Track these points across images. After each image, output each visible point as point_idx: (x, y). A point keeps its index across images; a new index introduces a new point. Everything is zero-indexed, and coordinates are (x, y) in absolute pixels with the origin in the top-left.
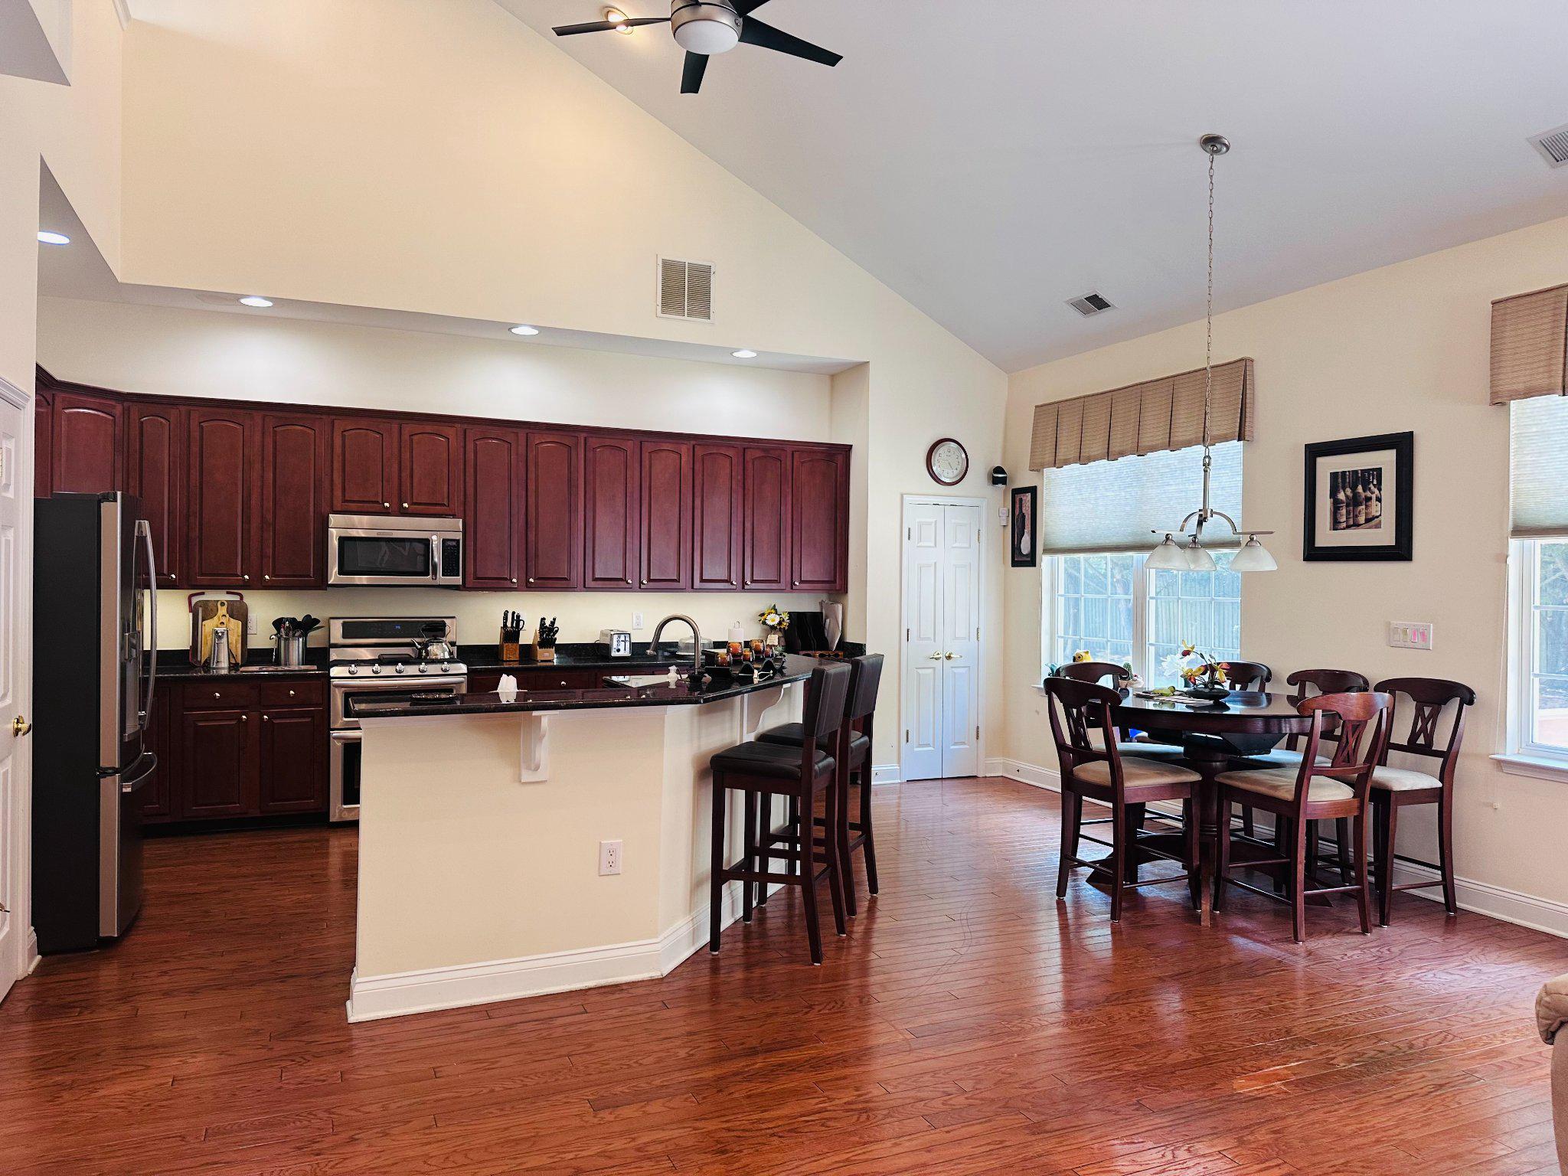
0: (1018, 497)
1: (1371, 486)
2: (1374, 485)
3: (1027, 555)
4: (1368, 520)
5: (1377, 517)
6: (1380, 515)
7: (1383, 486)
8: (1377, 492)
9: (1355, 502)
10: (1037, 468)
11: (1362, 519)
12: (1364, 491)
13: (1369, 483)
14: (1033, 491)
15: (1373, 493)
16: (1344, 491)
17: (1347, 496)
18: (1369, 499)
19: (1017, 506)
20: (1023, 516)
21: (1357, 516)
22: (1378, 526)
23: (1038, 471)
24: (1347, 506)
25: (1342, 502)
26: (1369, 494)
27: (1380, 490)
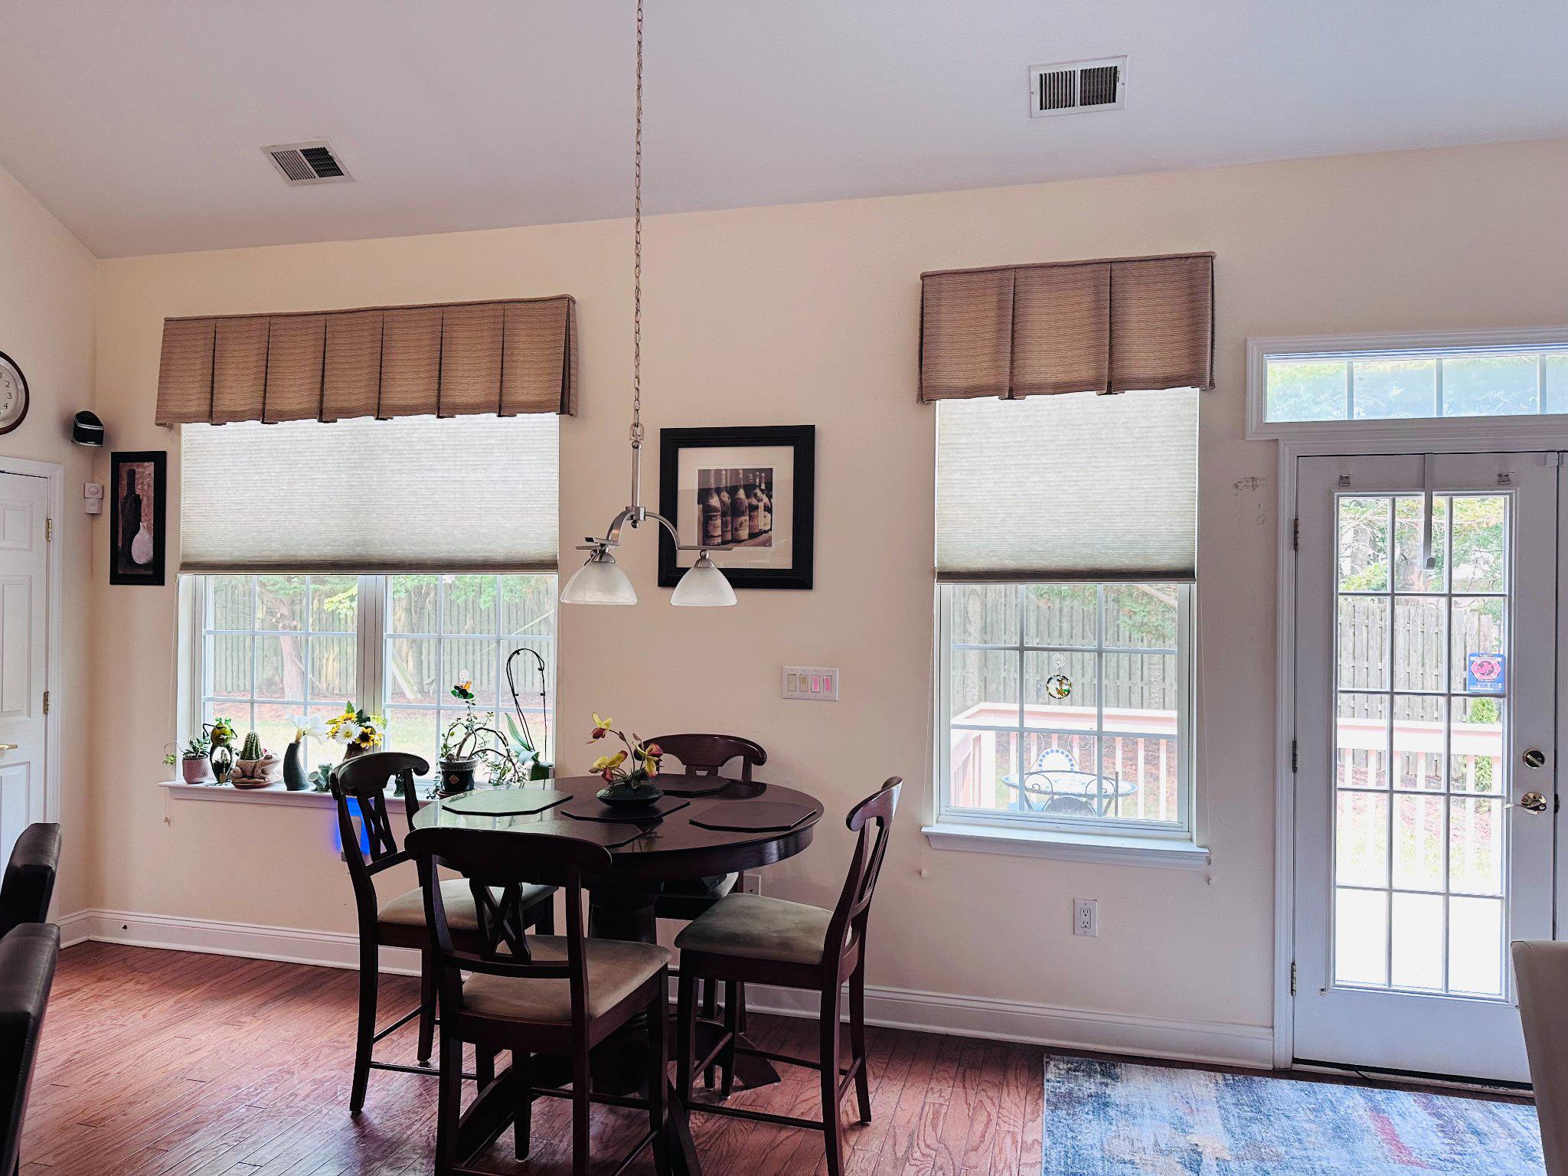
0: (125, 468)
1: (758, 491)
2: (762, 490)
3: (145, 566)
4: (752, 535)
5: (766, 532)
6: (771, 530)
7: (774, 493)
8: (765, 499)
9: (734, 510)
10: (169, 420)
11: (744, 533)
12: (748, 496)
13: (754, 486)
14: (159, 459)
15: (760, 500)
16: (719, 496)
17: (722, 503)
18: (754, 508)
19: (124, 482)
20: (138, 501)
21: (736, 529)
22: (767, 543)
23: (171, 427)
24: (723, 515)
25: (715, 510)
26: (754, 501)
27: (770, 497)
